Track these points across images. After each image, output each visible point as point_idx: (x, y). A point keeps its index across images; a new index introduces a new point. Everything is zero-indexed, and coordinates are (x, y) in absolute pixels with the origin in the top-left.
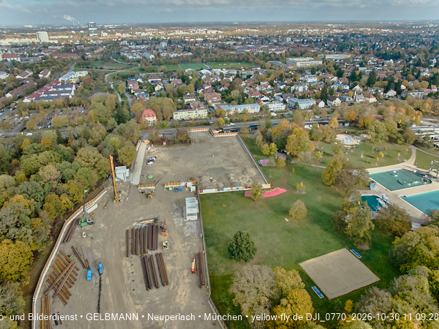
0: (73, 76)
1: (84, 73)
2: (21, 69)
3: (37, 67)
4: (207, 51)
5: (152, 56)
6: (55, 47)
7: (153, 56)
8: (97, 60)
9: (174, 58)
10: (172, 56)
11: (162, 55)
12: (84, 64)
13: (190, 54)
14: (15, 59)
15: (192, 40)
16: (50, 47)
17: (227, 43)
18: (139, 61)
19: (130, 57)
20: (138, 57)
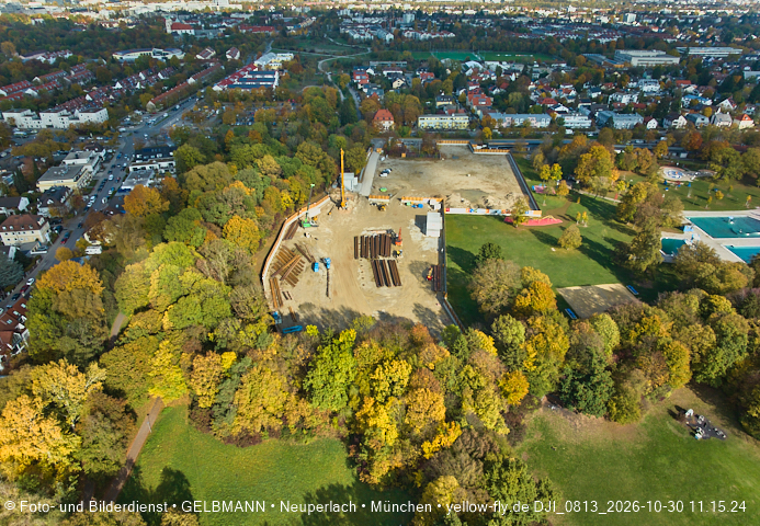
0: (273, 60)
1: (288, 57)
2: (199, 46)
3: (219, 44)
4: (480, 32)
5: (389, 37)
6: (241, 16)
7: (392, 37)
8: (304, 38)
9: (425, 40)
10: (422, 37)
11: (406, 35)
12: (283, 44)
13: (452, 35)
14: (188, 31)
15: (457, 12)
16: (233, 15)
17: (517, 20)
18: (368, 43)
19: (356, 36)
20: (368, 36)
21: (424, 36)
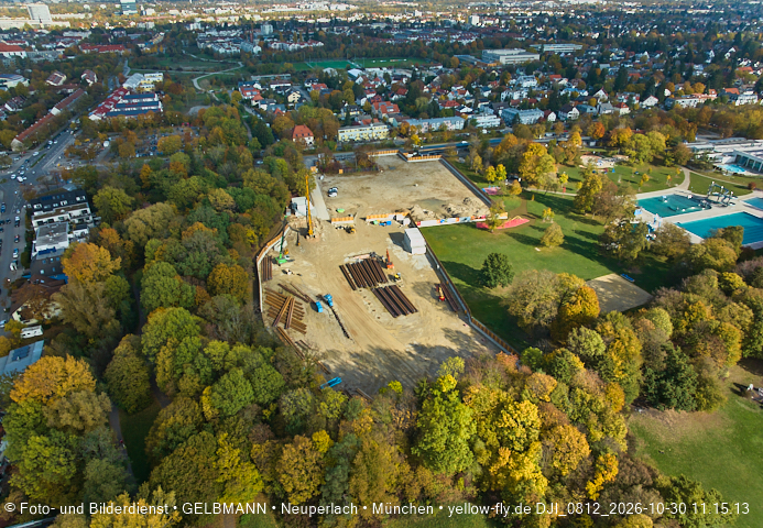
0: (143, 82)
1: (158, 77)
2: (43, 70)
3: (67, 67)
4: (345, 39)
5: (257, 49)
6: (76, 34)
7: (260, 49)
8: (161, 55)
9: (294, 51)
10: (291, 48)
11: (273, 46)
12: (144, 64)
13: (320, 44)
14: (18, 53)
15: (310, 21)
16: (66, 34)
17: (375, 26)
18: (236, 57)
19: (222, 50)
20: (234, 50)
21: (292, 47)
